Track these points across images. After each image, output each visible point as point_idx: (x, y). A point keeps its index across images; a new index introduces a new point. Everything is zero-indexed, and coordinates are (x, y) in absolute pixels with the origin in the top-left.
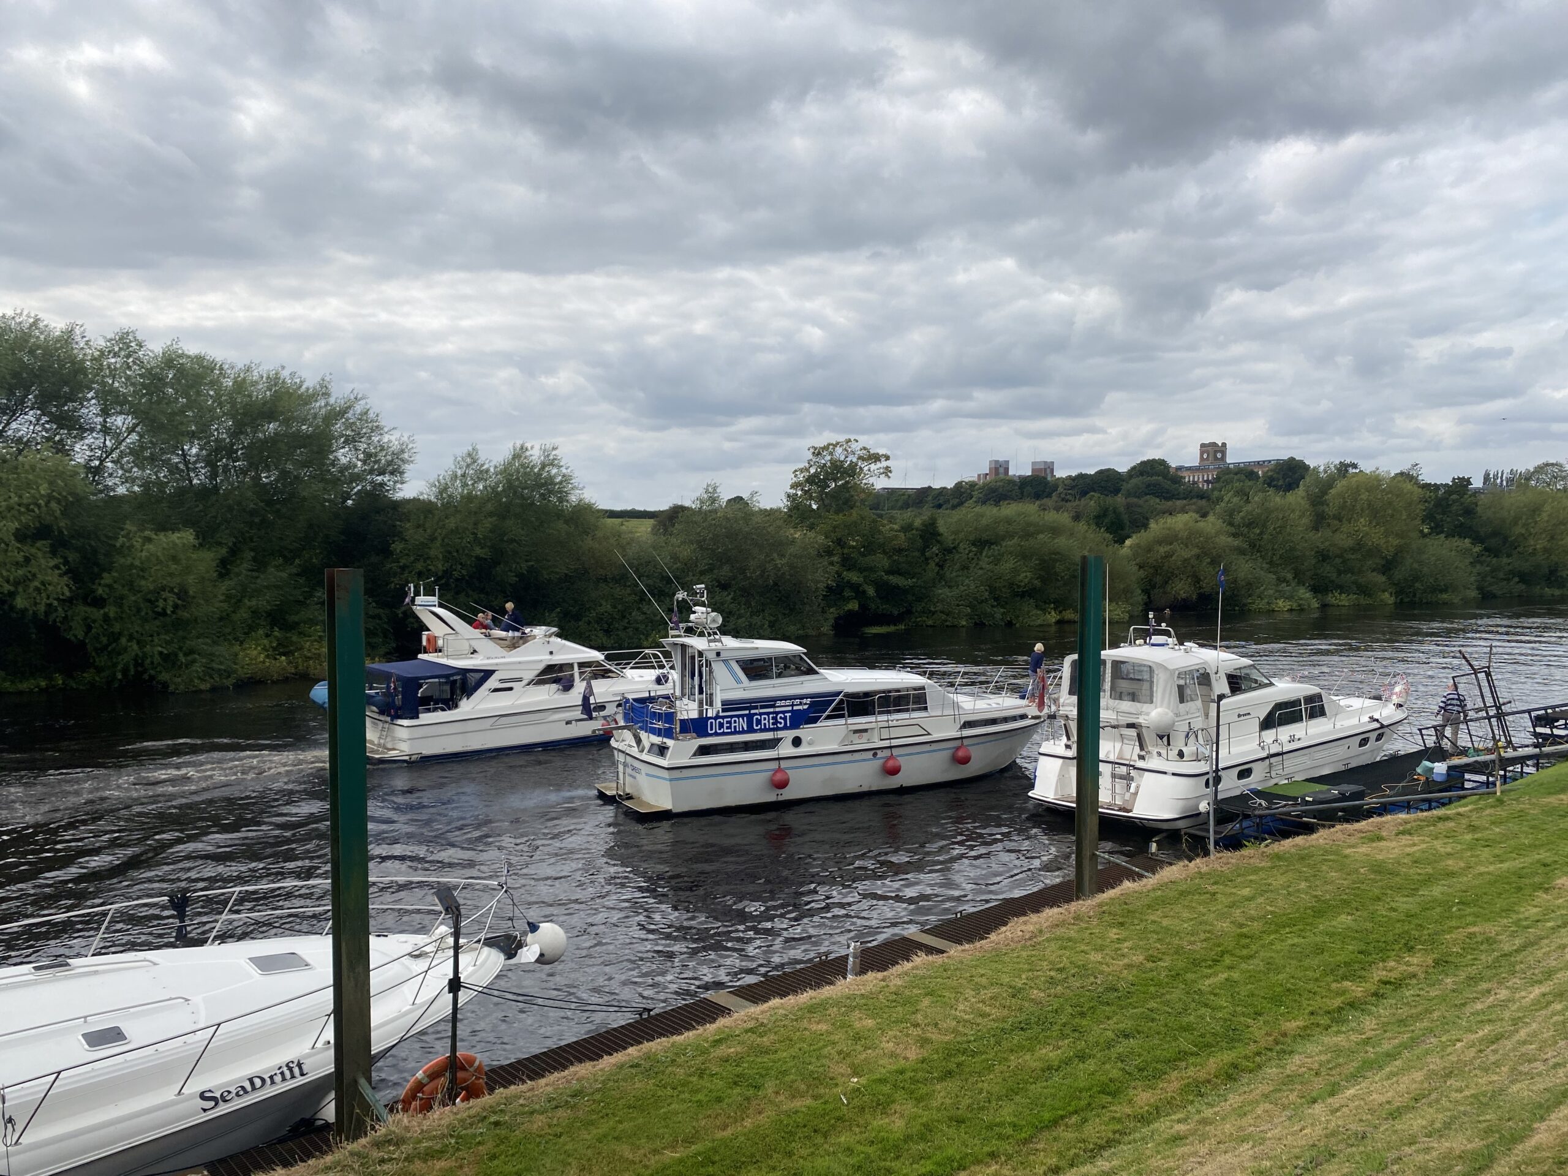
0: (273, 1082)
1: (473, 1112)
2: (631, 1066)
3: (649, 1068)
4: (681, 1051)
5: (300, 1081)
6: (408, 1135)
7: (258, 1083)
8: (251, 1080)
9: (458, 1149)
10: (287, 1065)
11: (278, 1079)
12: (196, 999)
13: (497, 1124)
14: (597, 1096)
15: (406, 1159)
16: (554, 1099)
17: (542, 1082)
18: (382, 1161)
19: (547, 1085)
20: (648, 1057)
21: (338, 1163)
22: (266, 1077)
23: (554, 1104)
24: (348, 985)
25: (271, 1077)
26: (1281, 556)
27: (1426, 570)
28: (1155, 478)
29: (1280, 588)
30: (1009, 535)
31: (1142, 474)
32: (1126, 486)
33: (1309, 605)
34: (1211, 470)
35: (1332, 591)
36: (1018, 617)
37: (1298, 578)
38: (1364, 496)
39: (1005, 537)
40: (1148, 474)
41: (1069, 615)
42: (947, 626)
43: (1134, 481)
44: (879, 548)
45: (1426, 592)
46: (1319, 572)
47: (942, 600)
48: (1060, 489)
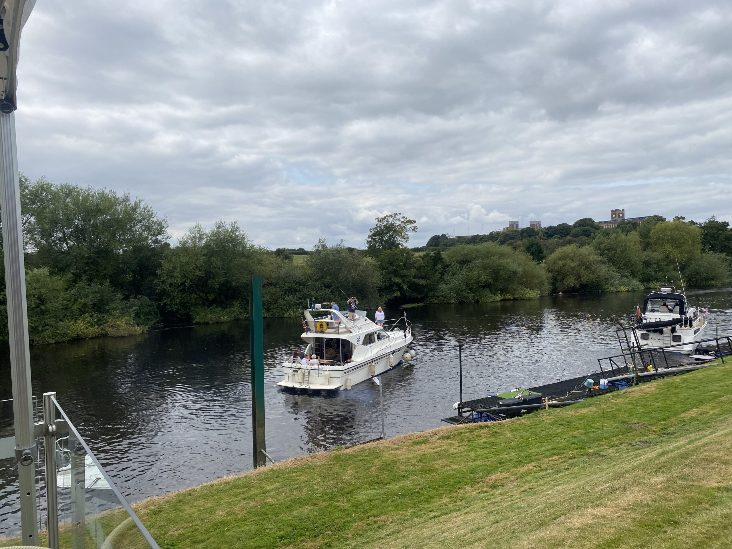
26: (624, 264)
27: (702, 269)
28: (586, 227)
29: (623, 280)
30: (477, 258)
31: (580, 225)
32: (573, 231)
33: (638, 289)
34: (615, 223)
35: (652, 281)
36: (481, 298)
37: (633, 274)
38: (669, 233)
39: (475, 259)
40: (583, 225)
41: (508, 296)
42: (445, 303)
43: (576, 229)
44: (412, 266)
45: (702, 280)
46: (645, 272)
47: (442, 291)
48: (540, 234)
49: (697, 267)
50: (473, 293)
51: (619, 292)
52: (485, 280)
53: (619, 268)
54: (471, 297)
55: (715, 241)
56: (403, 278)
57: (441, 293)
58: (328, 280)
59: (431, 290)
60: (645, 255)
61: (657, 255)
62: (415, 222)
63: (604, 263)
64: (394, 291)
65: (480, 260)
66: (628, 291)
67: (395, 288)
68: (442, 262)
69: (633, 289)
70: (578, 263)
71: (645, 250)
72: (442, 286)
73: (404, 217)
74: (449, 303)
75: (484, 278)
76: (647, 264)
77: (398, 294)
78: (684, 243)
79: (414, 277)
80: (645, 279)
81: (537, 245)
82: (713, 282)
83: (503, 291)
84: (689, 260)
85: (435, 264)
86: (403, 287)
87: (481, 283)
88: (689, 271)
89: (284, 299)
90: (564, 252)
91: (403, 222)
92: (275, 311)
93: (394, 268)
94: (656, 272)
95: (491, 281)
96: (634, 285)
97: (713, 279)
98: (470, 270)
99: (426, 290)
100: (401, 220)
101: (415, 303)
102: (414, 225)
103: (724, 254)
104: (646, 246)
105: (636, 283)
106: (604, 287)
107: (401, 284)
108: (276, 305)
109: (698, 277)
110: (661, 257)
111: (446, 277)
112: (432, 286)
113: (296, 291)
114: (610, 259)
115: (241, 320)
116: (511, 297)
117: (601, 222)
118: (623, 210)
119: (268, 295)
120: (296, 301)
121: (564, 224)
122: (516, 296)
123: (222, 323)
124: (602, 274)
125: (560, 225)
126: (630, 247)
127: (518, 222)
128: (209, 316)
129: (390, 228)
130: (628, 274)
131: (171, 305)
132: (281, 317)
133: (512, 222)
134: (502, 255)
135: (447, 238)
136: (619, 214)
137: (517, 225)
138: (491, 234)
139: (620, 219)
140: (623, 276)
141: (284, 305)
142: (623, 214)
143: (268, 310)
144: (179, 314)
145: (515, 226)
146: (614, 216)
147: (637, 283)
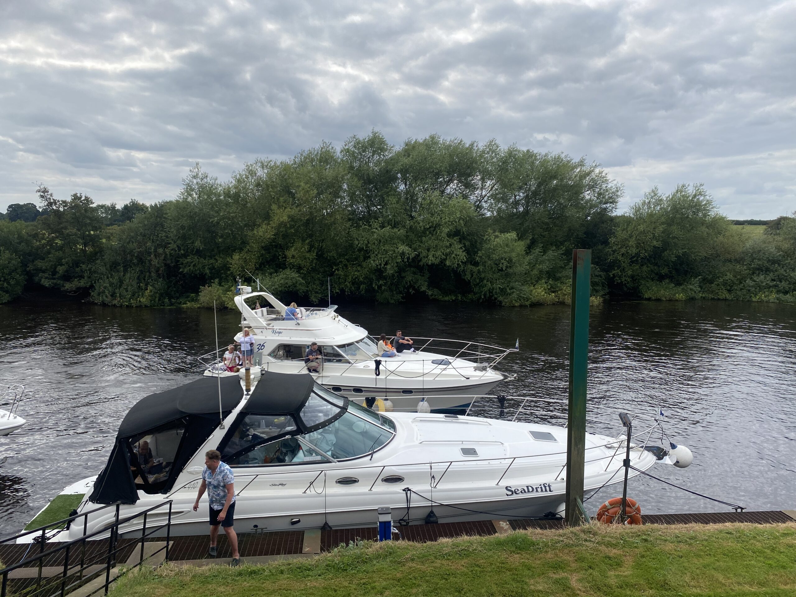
0: (537, 491)
1: (633, 531)
2: (727, 533)
3: (740, 537)
4: (761, 533)
5: (549, 494)
6: (600, 532)
7: (530, 489)
8: (527, 487)
9: (624, 547)
10: (544, 485)
11: (539, 490)
12: (506, 444)
13: (646, 540)
14: (705, 543)
15: (597, 543)
16: (679, 537)
17: (673, 526)
18: (586, 540)
19: (675, 529)
20: (738, 531)
21: (565, 534)
22: (534, 487)
23: (678, 540)
24: (574, 453)
25: (536, 488)
89: (752, 279)
108: (741, 286)
113: (769, 270)
115: (696, 299)
141: (753, 287)
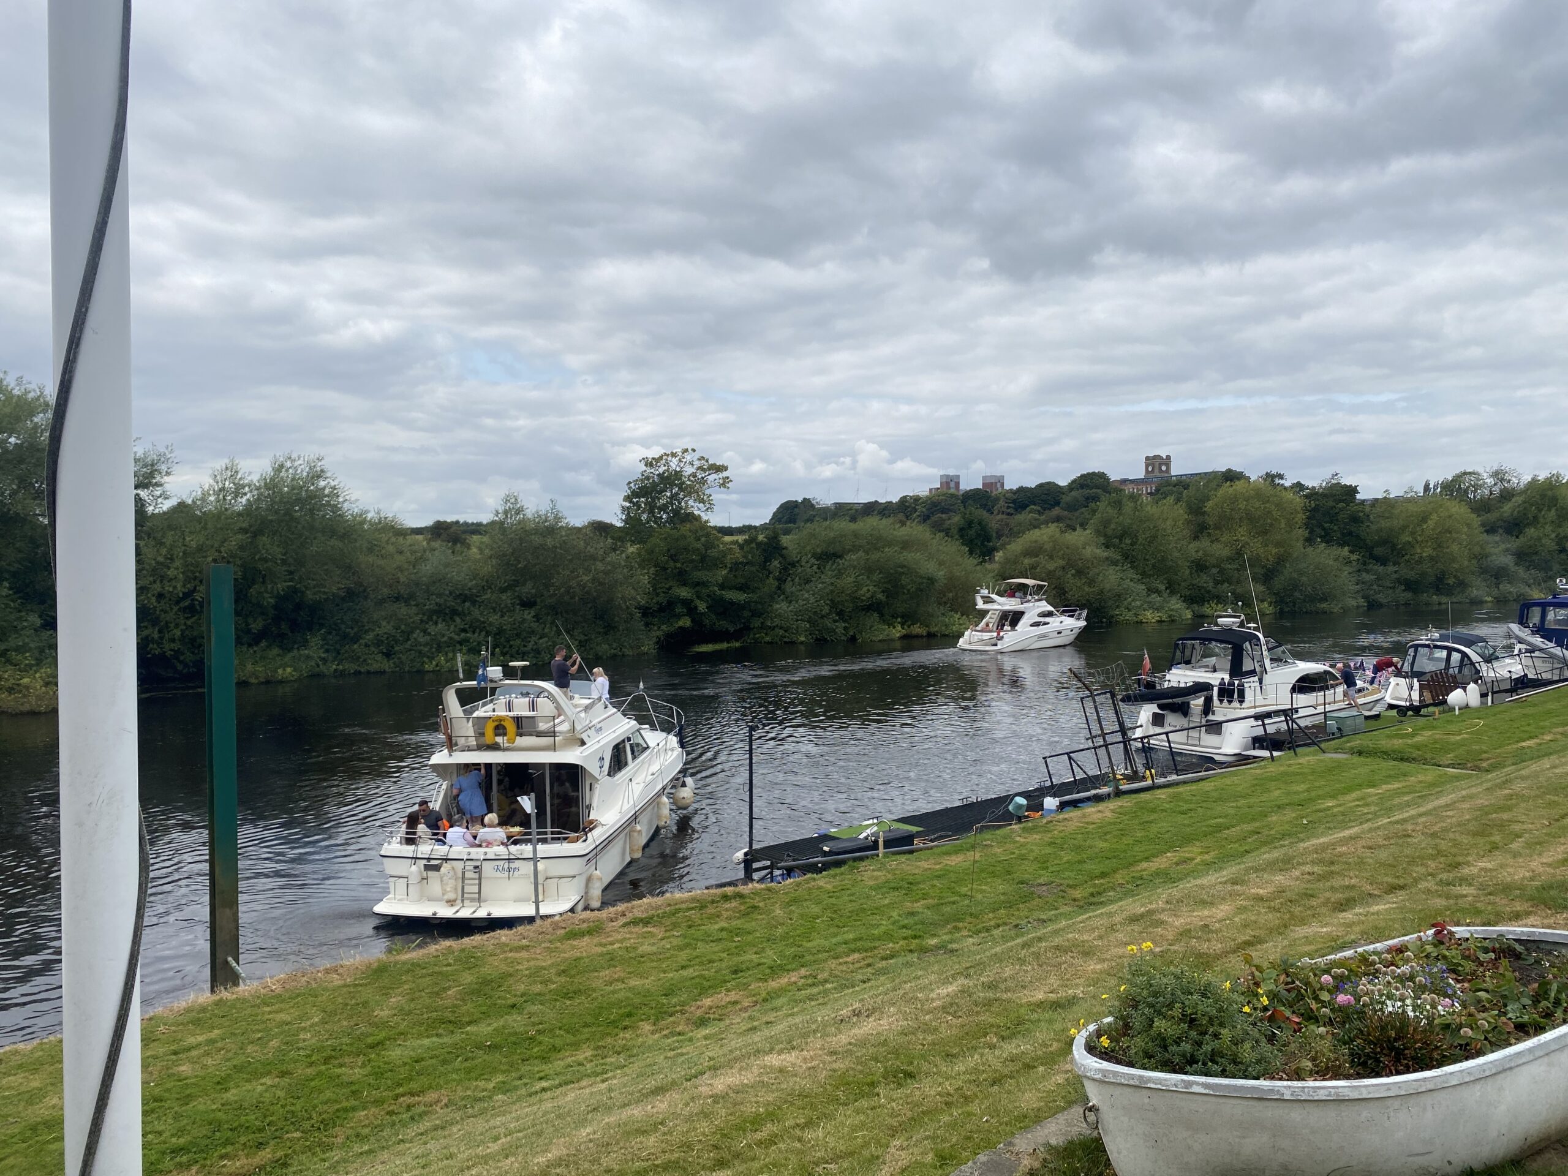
26: (1154, 566)
27: (1304, 579)
28: (1094, 490)
29: (1150, 599)
30: (855, 549)
31: (1082, 486)
32: (1066, 499)
33: (1180, 616)
34: (1152, 483)
35: (1208, 601)
36: (861, 632)
37: (1172, 588)
38: (1242, 505)
39: (850, 551)
40: (1087, 486)
41: (917, 629)
42: (786, 643)
43: (1073, 493)
44: (716, 563)
45: (1304, 601)
46: (1194, 582)
47: (780, 615)
48: (1002, 503)
49: (1295, 575)
50: (845, 621)
51: (1142, 622)
52: (868, 595)
53: (1144, 574)
54: (840, 630)
55: (1331, 522)
56: (698, 588)
57: (777, 622)
58: (528, 589)
59: (756, 614)
60: (1195, 549)
61: (1218, 549)
62: (726, 469)
63: (1115, 563)
64: (679, 616)
65: (861, 553)
66: (1160, 622)
67: (679, 609)
68: (782, 556)
69: (1170, 616)
70: (1061, 562)
71: (1196, 538)
72: (781, 607)
73: (703, 458)
74: (793, 643)
75: (868, 590)
76: (1200, 566)
77: (686, 622)
78: (1271, 525)
79: (722, 587)
80: (1195, 598)
81: (980, 524)
82: (1324, 605)
83: (908, 618)
84: (1281, 560)
85: (767, 560)
86: (696, 607)
87: (863, 601)
88: (1278, 583)
89: (425, 631)
90: (1036, 542)
91: (700, 468)
92: (404, 658)
93: (679, 565)
94: (1217, 583)
95: (881, 597)
96: (1172, 610)
97: (1324, 599)
98: (840, 574)
99: (746, 614)
100: (697, 464)
101: (722, 641)
102: (725, 474)
103: (1346, 548)
104: (1200, 530)
105: (1176, 604)
106: (1111, 613)
107: (692, 601)
108: (408, 645)
109: (1297, 594)
110: (1226, 552)
111: (789, 587)
112: (760, 607)
113: (454, 613)
114: (1126, 556)
115: (325, 676)
116: (922, 631)
117: (1124, 482)
118: (1168, 457)
119: (388, 623)
120: (453, 635)
121: (1049, 483)
122: (934, 629)
123: (281, 682)
124: (1108, 586)
125: (1041, 486)
126: (1165, 530)
127: (958, 476)
128: (249, 667)
129: (671, 479)
130: (1162, 587)
131: (159, 643)
132: (418, 672)
133: (947, 476)
134: (906, 545)
135: (812, 506)
136: (1160, 465)
137: (957, 484)
138: (903, 500)
139: (1163, 475)
140: (1150, 590)
141: (426, 644)
142: (1168, 466)
143: (388, 655)
144: (181, 662)
145: (952, 485)
146: (1150, 469)
147: (1178, 606)
